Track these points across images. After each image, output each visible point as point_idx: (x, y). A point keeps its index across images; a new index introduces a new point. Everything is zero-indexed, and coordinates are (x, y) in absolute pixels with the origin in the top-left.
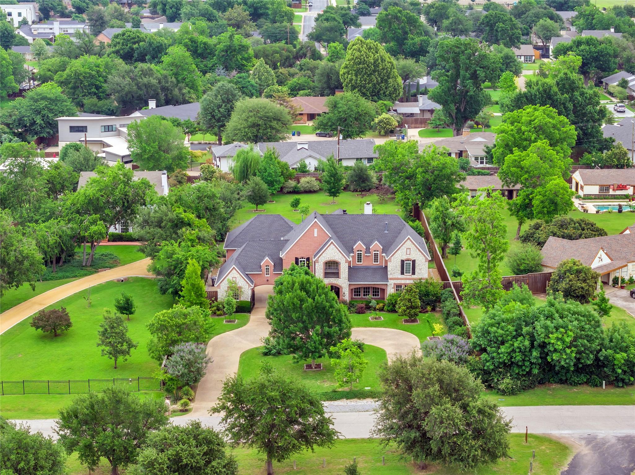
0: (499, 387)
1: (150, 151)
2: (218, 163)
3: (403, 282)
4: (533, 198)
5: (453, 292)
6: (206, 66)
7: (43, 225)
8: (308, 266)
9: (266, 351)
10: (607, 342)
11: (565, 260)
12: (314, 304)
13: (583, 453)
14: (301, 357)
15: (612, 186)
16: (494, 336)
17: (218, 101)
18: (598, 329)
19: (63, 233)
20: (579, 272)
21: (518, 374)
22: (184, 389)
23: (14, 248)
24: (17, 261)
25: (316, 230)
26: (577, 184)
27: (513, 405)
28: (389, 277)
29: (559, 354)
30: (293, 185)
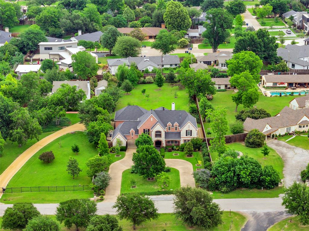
0: (222, 191)
1: (81, 67)
2: (110, 68)
3: (187, 139)
4: (242, 96)
5: (206, 144)
6: (103, 9)
7: (40, 111)
8: (149, 134)
9: (132, 171)
10: (263, 172)
11: (252, 130)
12: (151, 157)
13: (250, 220)
14: (146, 177)
15: (278, 83)
16: (220, 171)
17: (110, 36)
18: (260, 169)
19: (48, 113)
20: (257, 135)
21: (229, 185)
22: (101, 190)
23: (30, 125)
24: (31, 130)
25: (152, 118)
26: (264, 81)
27: (227, 198)
28: (181, 137)
29: (244, 179)
30: (142, 80)
